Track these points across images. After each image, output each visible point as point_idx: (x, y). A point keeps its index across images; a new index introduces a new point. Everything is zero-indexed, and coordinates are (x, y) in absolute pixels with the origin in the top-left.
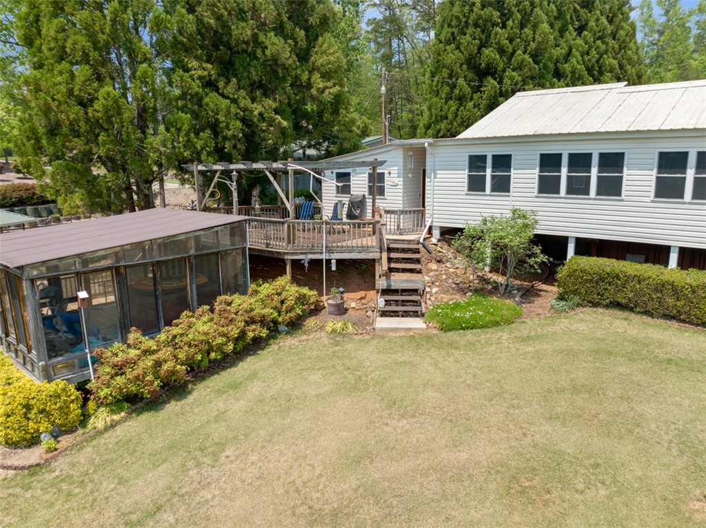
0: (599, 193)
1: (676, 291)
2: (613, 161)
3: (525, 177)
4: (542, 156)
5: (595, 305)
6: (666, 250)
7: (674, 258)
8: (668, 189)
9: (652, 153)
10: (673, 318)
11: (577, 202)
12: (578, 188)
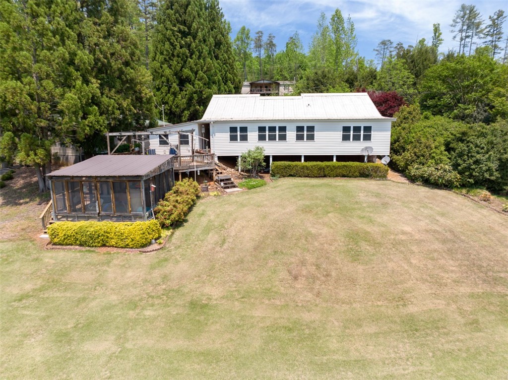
0: (279, 140)
1: (307, 168)
2: (283, 129)
3: (253, 135)
4: (259, 127)
5: (284, 176)
6: (300, 157)
7: (303, 159)
8: (300, 138)
9: (294, 127)
10: (306, 177)
11: (272, 143)
12: (272, 138)
